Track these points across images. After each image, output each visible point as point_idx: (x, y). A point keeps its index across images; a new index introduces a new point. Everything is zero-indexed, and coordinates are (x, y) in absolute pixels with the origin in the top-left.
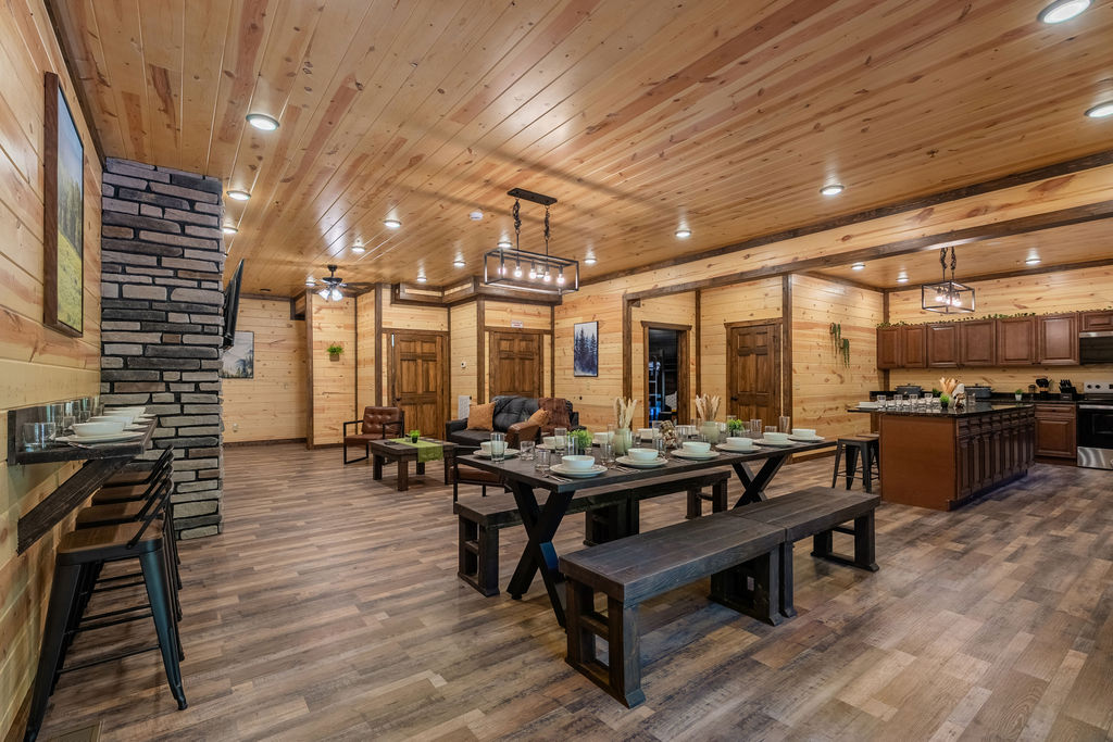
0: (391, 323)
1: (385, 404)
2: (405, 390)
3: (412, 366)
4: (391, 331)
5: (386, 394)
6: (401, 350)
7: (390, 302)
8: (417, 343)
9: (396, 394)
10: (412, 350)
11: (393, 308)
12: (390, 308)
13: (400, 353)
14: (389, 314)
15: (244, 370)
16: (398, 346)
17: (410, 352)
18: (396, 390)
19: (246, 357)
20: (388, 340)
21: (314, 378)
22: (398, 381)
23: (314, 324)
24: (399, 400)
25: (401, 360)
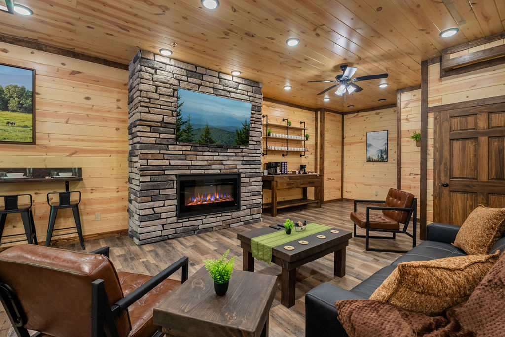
0: (439, 100)
2: (456, 173)
3: (470, 145)
4: (439, 109)
5: (433, 178)
6: (451, 128)
7: (439, 76)
8: (479, 116)
9: (443, 178)
10: (471, 125)
11: (443, 83)
12: (440, 83)
13: (450, 131)
14: (438, 91)
15: (382, 156)
16: (446, 124)
17: (467, 129)
18: (442, 175)
19: (383, 147)
20: (436, 119)
21: (402, 161)
22: (445, 164)
23: (403, 117)
24: (446, 185)
25: (451, 139)
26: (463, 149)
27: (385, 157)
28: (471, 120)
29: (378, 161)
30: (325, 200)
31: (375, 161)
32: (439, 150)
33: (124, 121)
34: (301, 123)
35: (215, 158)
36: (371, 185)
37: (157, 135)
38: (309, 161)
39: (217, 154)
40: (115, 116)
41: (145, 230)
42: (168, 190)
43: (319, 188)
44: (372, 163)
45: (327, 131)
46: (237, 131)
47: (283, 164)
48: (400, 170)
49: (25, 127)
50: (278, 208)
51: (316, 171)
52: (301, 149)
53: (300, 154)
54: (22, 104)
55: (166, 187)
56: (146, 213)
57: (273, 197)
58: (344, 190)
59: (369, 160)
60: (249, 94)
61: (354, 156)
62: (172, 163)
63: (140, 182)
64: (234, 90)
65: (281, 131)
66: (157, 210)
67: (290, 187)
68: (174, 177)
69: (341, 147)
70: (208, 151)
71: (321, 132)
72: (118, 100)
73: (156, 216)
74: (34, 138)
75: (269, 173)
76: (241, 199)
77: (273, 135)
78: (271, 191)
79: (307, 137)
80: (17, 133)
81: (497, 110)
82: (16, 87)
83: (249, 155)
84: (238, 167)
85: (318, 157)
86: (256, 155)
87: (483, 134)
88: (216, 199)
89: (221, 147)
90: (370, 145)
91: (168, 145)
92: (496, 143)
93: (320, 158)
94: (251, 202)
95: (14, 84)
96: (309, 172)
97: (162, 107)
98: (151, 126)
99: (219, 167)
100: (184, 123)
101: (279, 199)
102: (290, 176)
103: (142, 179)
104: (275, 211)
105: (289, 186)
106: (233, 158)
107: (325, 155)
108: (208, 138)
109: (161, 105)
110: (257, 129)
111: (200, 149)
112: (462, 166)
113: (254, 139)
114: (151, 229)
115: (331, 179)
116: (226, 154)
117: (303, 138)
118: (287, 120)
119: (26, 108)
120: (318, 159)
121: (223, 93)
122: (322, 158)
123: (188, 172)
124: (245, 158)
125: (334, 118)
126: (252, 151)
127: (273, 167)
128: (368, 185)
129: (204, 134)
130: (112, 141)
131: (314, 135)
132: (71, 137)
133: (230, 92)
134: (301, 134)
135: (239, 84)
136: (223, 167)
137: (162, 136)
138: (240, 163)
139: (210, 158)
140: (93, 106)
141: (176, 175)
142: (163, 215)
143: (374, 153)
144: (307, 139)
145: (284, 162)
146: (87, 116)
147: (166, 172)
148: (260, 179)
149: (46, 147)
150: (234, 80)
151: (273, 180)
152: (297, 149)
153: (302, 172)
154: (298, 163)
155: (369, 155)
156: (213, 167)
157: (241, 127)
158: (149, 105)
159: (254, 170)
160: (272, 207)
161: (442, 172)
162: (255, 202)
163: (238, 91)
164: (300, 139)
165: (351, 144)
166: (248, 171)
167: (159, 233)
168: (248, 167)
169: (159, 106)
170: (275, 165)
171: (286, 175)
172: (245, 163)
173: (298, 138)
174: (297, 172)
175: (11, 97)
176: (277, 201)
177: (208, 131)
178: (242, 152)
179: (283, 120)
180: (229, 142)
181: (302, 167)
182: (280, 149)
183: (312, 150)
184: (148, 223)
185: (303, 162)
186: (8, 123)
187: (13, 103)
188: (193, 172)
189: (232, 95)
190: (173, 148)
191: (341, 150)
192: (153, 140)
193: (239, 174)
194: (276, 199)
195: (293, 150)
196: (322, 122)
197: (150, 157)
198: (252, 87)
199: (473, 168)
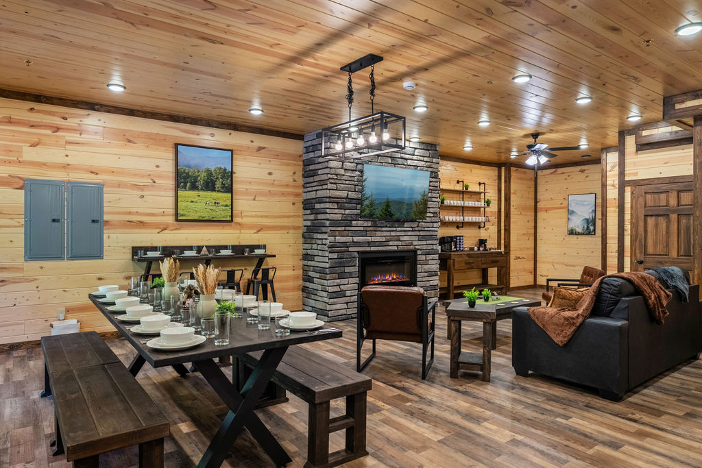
0: (636, 174)
1: (627, 269)
2: (650, 250)
3: (662, 222)
4: (636, 183)
5: (629, 255)
6: (645, 205)
7: (635, 149)
8: (670, 193)
9: (638, 255)
10: (663, 203)
11: (639, 156)
12: (636, 157)
13: (645, 207)
14: (634, 164)
15: (588, 227)
16: (641, 200)
17: (659, 206)
18: (638, 251)
19: (589, 216)
20: (632, 193)
21: (608, 235)
22: (640, 241)
23: (608, 183)
24: (641, 262)
25: (645, 216)
26: (656, 226)
27: (592, 228)
28: (663, 196)
29: (583, 234)
30: (512, 286)
31: (579, 234)
32: (634, 225)
33: (298, 195)
34: (480, 184)
35: (393, 234)
36: (574, 266)
37: (343, 211)
38: (490, 234)
39: (395, 229)
40: (291, 190)
41: (334, 307)
42: (351, 268)
43: (504, 269)
44: (576, 236)
45: (515, 193)
46: (415, 202)
47: (459, 238)
48: (606, 246)
49: (226, 206)
50: (455, 292)
51: (499, 247)
52: (481, 219)
53: (478, 225)
54: (224, 184)
55: (350, 264)
56: (335, 290)
57: (449, 280)
58: (538, 273)
59: (572, 232)
60: (426, 159)
61: (552, 226)
62: (356, 239)
63: (329, 259)
64: (410, 157)
65: (455, 195)
66: (342, 287)
67: (470, 266)
68: (356, 254)
69: (533, 214)
70: (386, 227)
71: (506, 195)
72: (294, 173)
73: (341, 294)
74: (232, 216)
75: (442, 250)
76: (418, 279)
77: (447, 202)
78: (446, 272)
79: (488, 203)
80: (222, 212)
81: (685, 189)
82: (220, 168)
83: (426, 229)
84: (415, 243)
85: (503, 228)
86: (433, 229)
87: (674, 211)
88: (393, 279)
89: (398, 221)
90: (573, 212)
91: (351, 221)
92: (684, 221)
93: (505, 230)
94: (428, 284)
95: (219, 166)
96: (490, 249)
97: (347, 182)
98: (337, 203)
99: (396, 243)
100: (367, 198)
101: (456, 284)
102: (468, 254)
103: (332, 256)
104: (452, 295)
105: (468, 266)
106: (409, 233)
107: (512, 225)
108: (388, 212)
109: (346, 180)
110: (434, 199)
111: (379, 223)
112: (655, 244)
113: (431, 210)
114: (338, 306)
115: (519, 258)
116: (403, 229)
117: (482, 204)
118: (463, 182)
119: (227, 187)
120: (503, 232)
121: (400, 161)
122: (507, 230)
123: (368, 249)
124: (422, 233)
125: (523, 176)
126: (428, 225)
127: (447, 243)
128: (571, 266)
129: (384, 207)
130: (289, 217)
131: (497, 198)
132: (258, 214)
133: (406, 159)
134: (480, 199)
135: (416, 149)
136: (400, 243)
137: (347, 212)
138: (417, 238)
139: (388, 234)
140: (274, 181)
141: (358, 252)
142: (348, 293)
143: (577, 223)
144: (488, 205)
145: (460, 236)
146: (270, 191)
147: (350, 249)
148: (436, 256)
149: (240, 224)
150: (411, 146)
151: (450, 258)
152: (475, 219)
153: (481, 249)
154: (476, 237)
155: (571, 225)
156: (391, 243)
157: (419, 197)
158: (337, 181)
159: (430, 247)
160: (449, 291)
161: (637, 248)
162: (431, 283)
163: (415, 157)
164: (479, 206)
165: (547, 210)
166: (424, 247)
167: (344, 312)
168: (424, 242)
169: (344, 182)
170: (449, 239)
171: (463, 253)
172: (422, 238)
173: (477, 204)
174: (476, 248)
175: (217, 178)
176: (454, 285)
177: (388, 204)
178: (418, 226)
179: (458, 182)
180: (408, 213)
181: (482, 242)
182: (454, 220)
183: (494, 219)
184: (335, 300)
185: (482, 235)
186: (215, 203)
187: (218, 185)
188: (373, 249)
189: (409, 162)
190: (357, 224)
191: (533, 218)
192: (339, 217)
193: (415, 251)
194: (453, 282)
195: (470, 220)
196: (508, 181)
197: (337, 234)
198: (429, 150)
199: (665, 245)
